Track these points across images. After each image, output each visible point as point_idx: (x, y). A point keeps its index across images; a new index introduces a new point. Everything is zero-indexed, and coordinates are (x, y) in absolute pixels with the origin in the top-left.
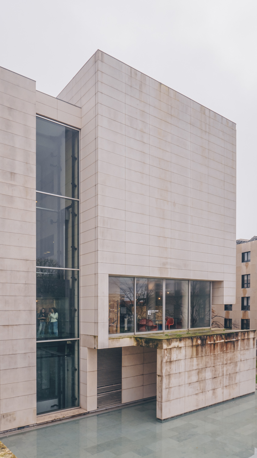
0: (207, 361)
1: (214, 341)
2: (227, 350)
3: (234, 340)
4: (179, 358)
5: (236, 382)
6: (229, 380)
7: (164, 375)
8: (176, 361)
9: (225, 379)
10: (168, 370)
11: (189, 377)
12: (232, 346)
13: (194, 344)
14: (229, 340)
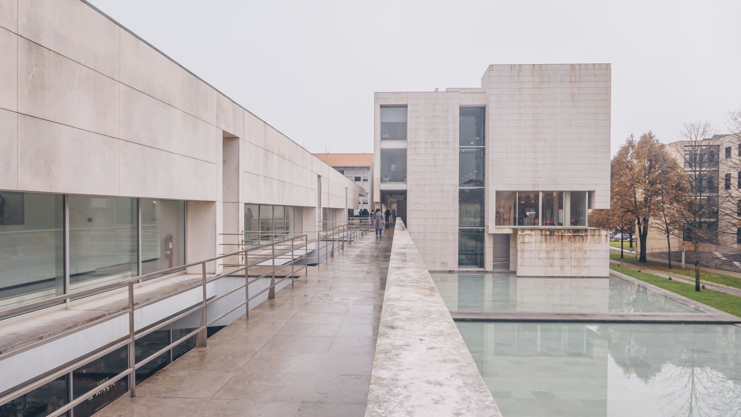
0: (555, 246)
1: (562, 233)
2: (575, 240)
3: (583, 234)
4: (531, 241)
5: (585, 265)
6: (578, 262)
7: (519, 249)
8: (528, 242)
11: (539, 254)
12: (581, 239)
14: (578, 234)
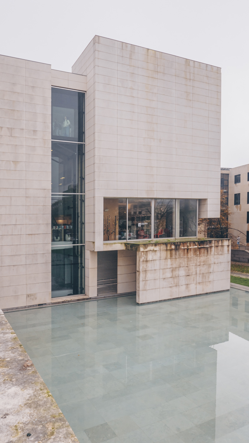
0: (180, 262)
1: (188, 247)
3: (208, 246)
4: (154, 258)
5: (210, 280)
6: (203, 278)
7: (141, 270)
8: (152, 260)
9: (198, 277)
10: (145, 267)
11: (163, 274)
12: (206, 251)
13: (168, 248)
14: (203, 247)
